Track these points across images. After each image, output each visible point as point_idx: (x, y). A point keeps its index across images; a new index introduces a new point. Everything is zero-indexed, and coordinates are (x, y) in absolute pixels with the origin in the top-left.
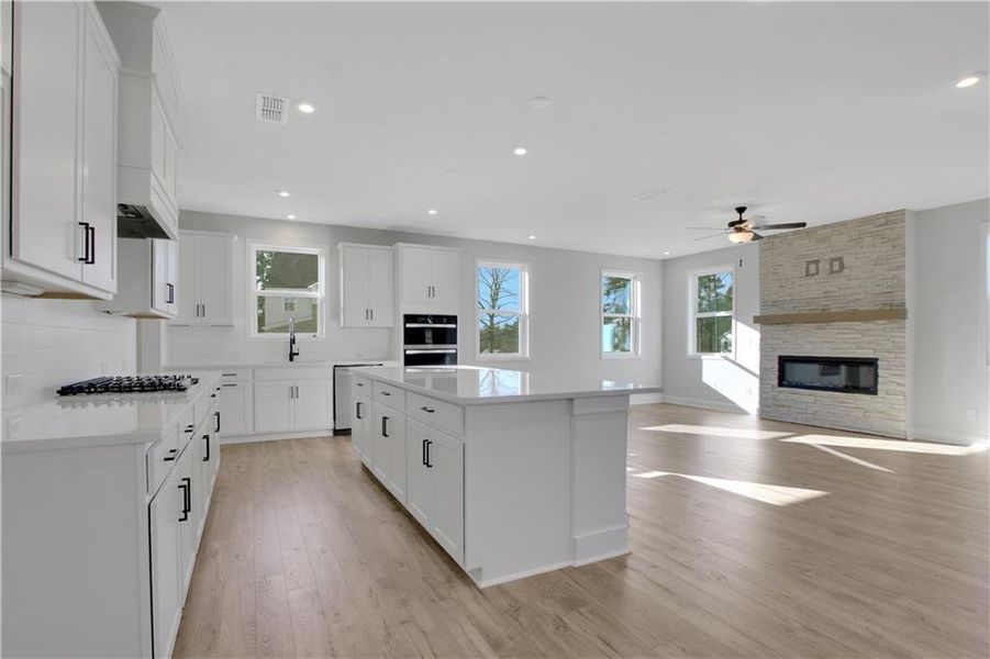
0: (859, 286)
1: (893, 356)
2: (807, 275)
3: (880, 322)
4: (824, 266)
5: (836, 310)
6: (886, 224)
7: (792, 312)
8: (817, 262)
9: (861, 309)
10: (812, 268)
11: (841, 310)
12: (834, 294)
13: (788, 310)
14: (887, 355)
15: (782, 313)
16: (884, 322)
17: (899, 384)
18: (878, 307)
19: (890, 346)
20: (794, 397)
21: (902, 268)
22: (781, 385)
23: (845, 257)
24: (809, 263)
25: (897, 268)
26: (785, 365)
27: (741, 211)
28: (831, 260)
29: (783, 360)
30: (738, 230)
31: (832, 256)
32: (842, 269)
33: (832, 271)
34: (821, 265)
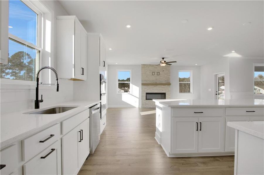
4: (156, 73)
8: (154, 72)
10: (153, 74)
11: (159, 83)
12: (158, 79)
13: (148, 82)
14: (167, 92)
15: (147, 83)
18: (166, 83)
19: (168, 90)
20: (150, 102)
21: (170, 76)
22: (146, 99)
23: (160, 72)
24: (153, 72)
25: (169, 76)
26: (147, 95)
27: (163, 58)
28: (157, 72)
29: (147, 94)
30: (163, 63)
31: (158, 71)
32: (159, 74)
33: (157, 75)
34: (155, 73)
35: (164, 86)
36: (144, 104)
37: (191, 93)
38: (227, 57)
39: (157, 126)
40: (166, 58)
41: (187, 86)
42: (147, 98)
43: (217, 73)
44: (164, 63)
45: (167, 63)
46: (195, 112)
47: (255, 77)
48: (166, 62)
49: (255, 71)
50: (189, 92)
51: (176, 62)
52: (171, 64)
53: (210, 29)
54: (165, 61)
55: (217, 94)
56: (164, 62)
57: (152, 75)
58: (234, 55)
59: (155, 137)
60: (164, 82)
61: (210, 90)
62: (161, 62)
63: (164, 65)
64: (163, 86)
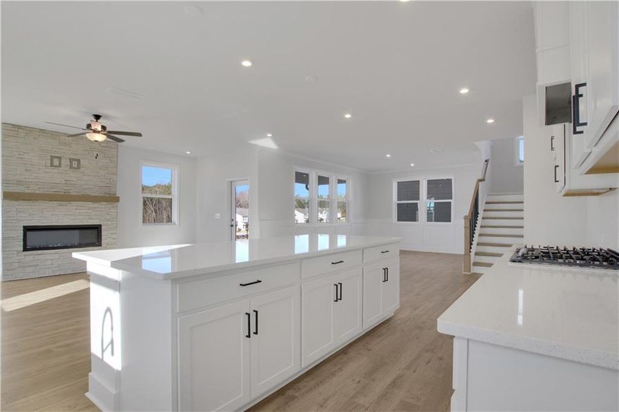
0: (89, 180)
1: (110, 223)
2: (51, 166)
3: (103, 203)
4: (65, 162)
5: (75, 194)
6: (106, 147)
7: (37, 192)
8: (57, 157)
9: (92, 195)
10: (56, 162)
11: (78, 194)
12: (73, 183)
14: (106, 222)
15: (27, 191)
16: (105, 203)
17: (114, 239)
18: (102, 195)
19: (108, 217)
21: (116, 174)
22: (25, 249)
23: (81, 160)
24: (52, 158)
25: (113, 174)
26: (29, 233)
27: (97, 117)
28: (71, 160)
29: (27, 229)
30: (95, 131)
31: (72, 157)
32: (79, 167)
33: (71, 167)
34: (63, 161)
35: (96, 205)
36: (16, 265)
37: (175, 224)
38: (256, 145)
39: (95, 349)
40: (107, 117)
41: (151, 206)
42: (29, 245)
43: (236, 179)
44: (99, 132)
45: (110, 134)
46: (241, 285)
47: (296, 195)
48: (108, 130)
49: (297, 182)
50: (169, 220)
51: (139, 135)
52: (121, 141)
53: (247, 64)
54: (104, 128)
55: (232, 226)
56: (99, 129)
57: (52, 165)
58: (267, 143)
59: (87, 394)
60: (95, 193)
61: (218, 215)
62: (89, 126)
63: (100, 138)
64: (90, 205)
